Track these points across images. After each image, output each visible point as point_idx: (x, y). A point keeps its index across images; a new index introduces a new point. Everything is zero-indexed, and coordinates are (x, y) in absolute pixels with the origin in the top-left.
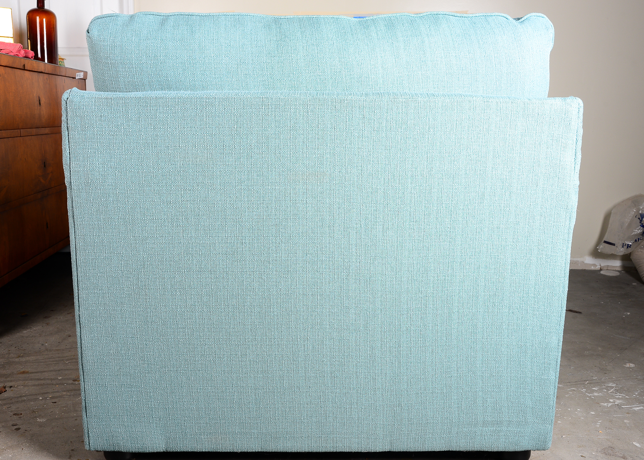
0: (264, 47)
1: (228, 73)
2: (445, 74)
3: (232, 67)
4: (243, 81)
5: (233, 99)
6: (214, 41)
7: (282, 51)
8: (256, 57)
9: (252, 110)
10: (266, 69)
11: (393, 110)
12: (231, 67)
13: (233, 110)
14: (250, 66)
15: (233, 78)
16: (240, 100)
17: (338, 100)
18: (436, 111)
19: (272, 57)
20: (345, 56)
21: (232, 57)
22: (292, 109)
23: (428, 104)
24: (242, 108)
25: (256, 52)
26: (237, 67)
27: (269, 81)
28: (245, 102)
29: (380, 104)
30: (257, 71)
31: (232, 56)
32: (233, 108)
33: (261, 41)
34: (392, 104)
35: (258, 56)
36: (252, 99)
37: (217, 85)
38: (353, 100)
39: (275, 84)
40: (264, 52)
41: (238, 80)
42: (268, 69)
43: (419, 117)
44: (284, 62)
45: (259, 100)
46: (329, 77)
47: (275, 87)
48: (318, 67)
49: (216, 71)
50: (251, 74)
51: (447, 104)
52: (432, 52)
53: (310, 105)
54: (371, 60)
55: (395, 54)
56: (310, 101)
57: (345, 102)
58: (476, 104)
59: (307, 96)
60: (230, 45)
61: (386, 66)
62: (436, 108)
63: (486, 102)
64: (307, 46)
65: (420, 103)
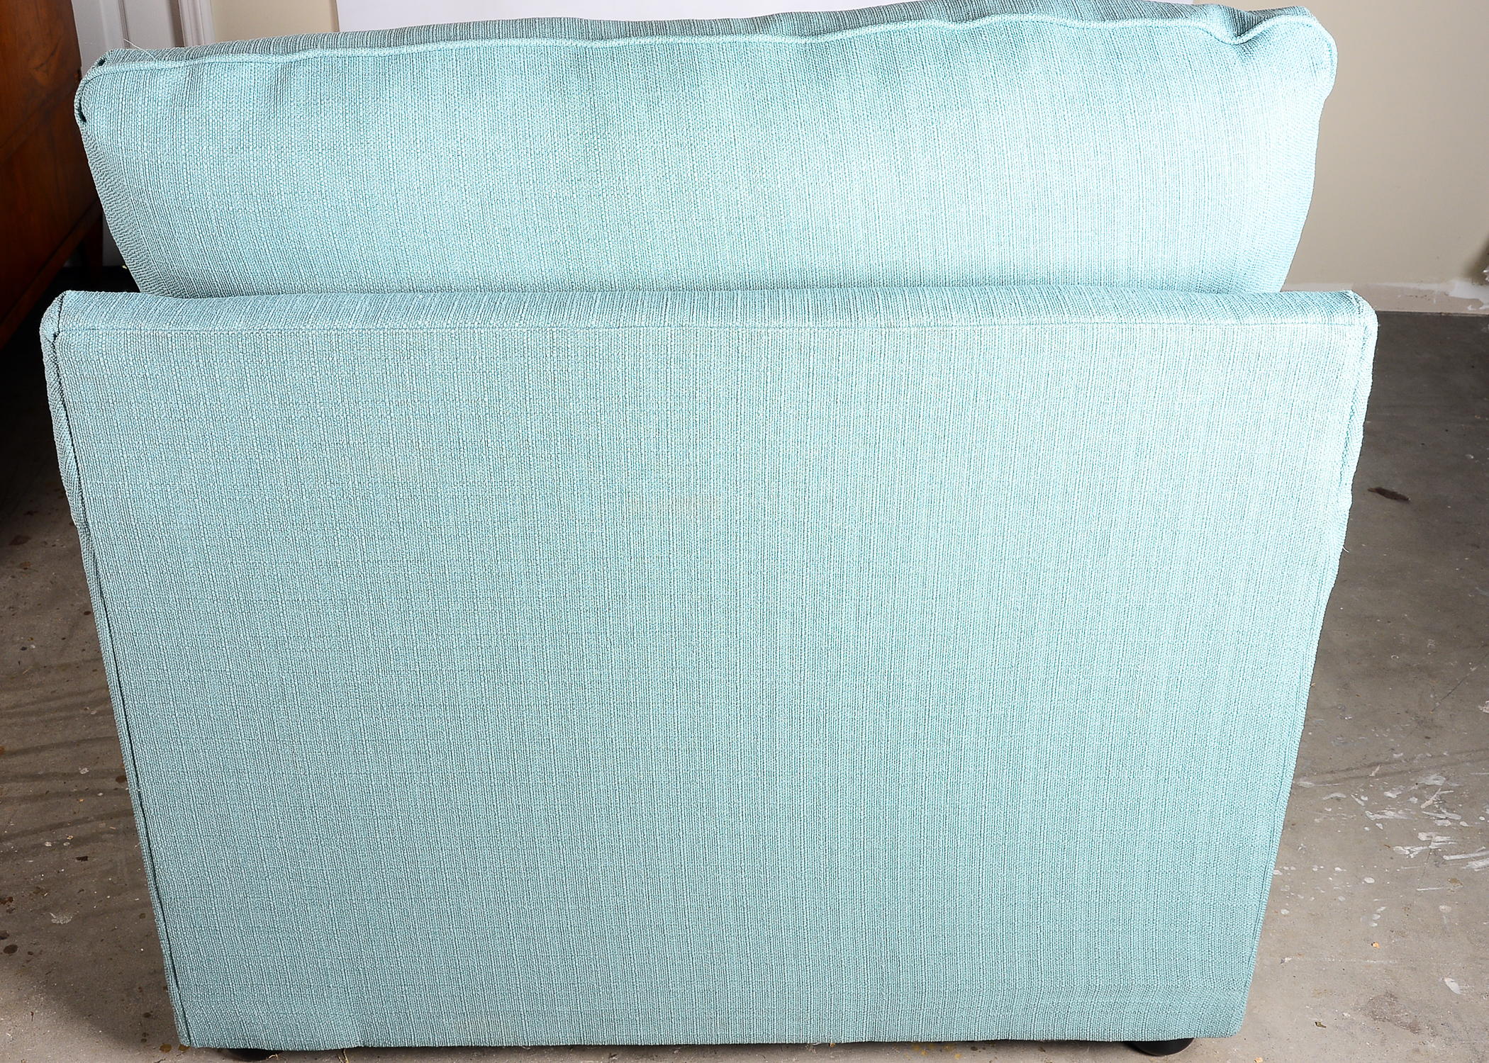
0: (551, 154)
1: (459, 227)
2: (1031, 210)
3: (470, 213)
4: (499, 245)
5: (477, 335)
6: (418, 146)
7: (598, 164)
8: (531, 182)
9: (526, 361)
10: (557, 214)
11: (886, 353)
12: (466, 211)
14: (517, 209)
15: (474, 239)
16: (494, 338)
17: (744, 335)
18: (996, 354)
19: (573, 183)
20: (764, 176)
21: (466, 188)
22: (627, 358)
23: (976, 339)
25: (530, 170)
26: (481, 212)
27: (567, 243)
28: (507, 342)
29: (852, 340)
30: (536, 219)
31: (466, 182)
32: (477, 357)
33: (542, 138)
34: (884, 340)
35: (535, 180)
36: (525, 334)
37: (433, 258)
38: (784, 333)
39: (582, 251)
40: (552, 169)
41: (486, 244)
42: (563, 214)
43: (952, 370)
44: (604, 195)
45: (544, 337)
46: (725, 230)
47: (583, 258)
48: (693, 208)
49: (427, 224)
50: (520, 226)
51: (1024, 338)
52: (997, 155)
53: (673, 347)
54: (834, 183)
55: (899, 162)
56: (673, 336)
57: (764, 338)
59: (666, 324)
60: (460, 153)
61: (875, 198)
62: (996, 347)
64: (665, 148)
65: (954, 336)
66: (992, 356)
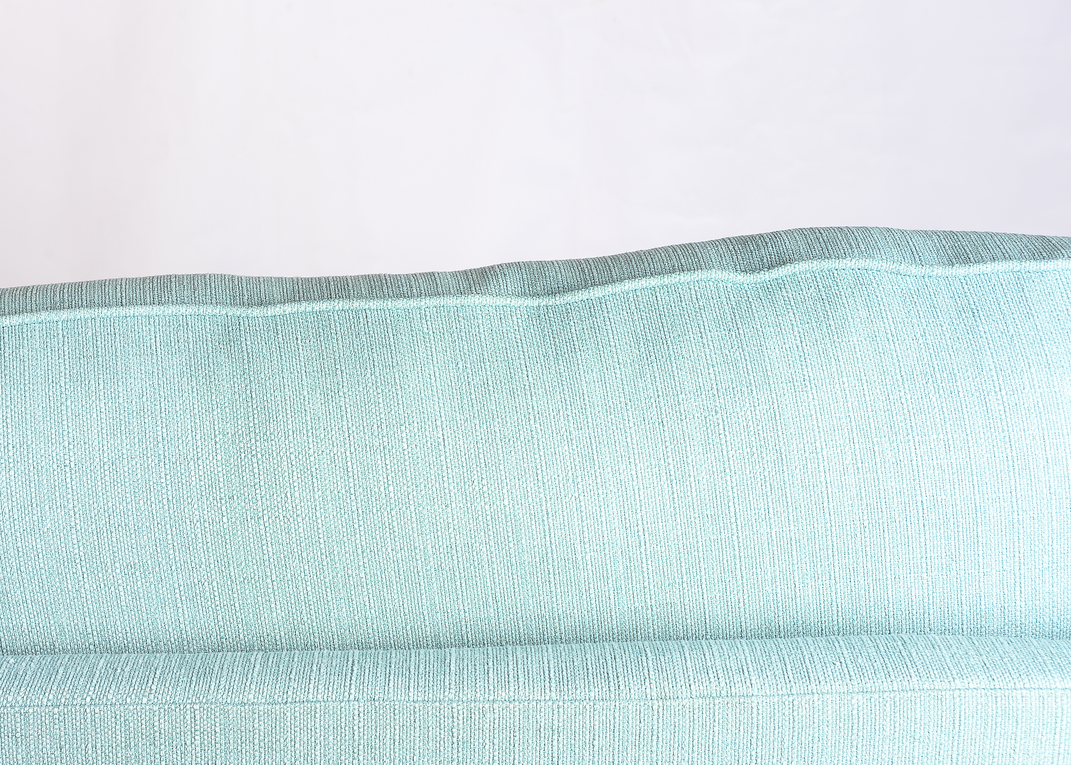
0: (192, 463)
1: (66, 564)
2: (859, 530)
3: (81, 544)
4: (121, 588)
5: (89, 715)
6: (11, 454)
7: (257, 476)
8: (165, 502)
9: (157, 750)
10: (201, 545)
11: (660, 735)
12: (75, 541)
13: (90, 752)
14: (145, 537)
15: (86, 580)
16: (113, 720)
17: (461, 712)
18: (816, 735)
19: (223, 502)
20: (485, 489)
21: (76, 510)
22: (297, 745)
23: (787, 713)
24: (123, 744)
25: (164, 485)
26: (96, 543)
27: (215, 583)
28: (132, 724)
29: (612, 717)
30: (171, 552)
31: (76, 503)
32: (90, 746)
33: (180, 441)
34: (655, 717)
35: (170, 498)
36: (157, 713)
37: (30, 606)
38: (517, 709)
39: (235, 595)
40: (194, 483)
41: (102, 585)
42: (209, 544)
43: (753, 758)
44: (266, 518)
45: (182, 717)
46: (432, 563)
47: (237, 605)
48: (388, 534)
49: (22, 559)
50: (149, 562)
51: (855, 712)
52: (807, 454)
53: (361, 730)
54: (582, 498)
55: (671, 467)
56: (361, 715)
57: (488, 715)
58: (963, 707)
59: (352, 697)
60: (67, 462)
61: (639, 517)
62: (816, 725)
63: (999, 699)
64: (348, 453)
65: (755, 710)
66: (811, 738)
